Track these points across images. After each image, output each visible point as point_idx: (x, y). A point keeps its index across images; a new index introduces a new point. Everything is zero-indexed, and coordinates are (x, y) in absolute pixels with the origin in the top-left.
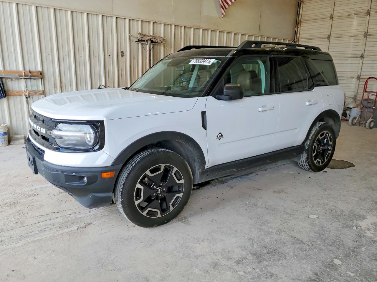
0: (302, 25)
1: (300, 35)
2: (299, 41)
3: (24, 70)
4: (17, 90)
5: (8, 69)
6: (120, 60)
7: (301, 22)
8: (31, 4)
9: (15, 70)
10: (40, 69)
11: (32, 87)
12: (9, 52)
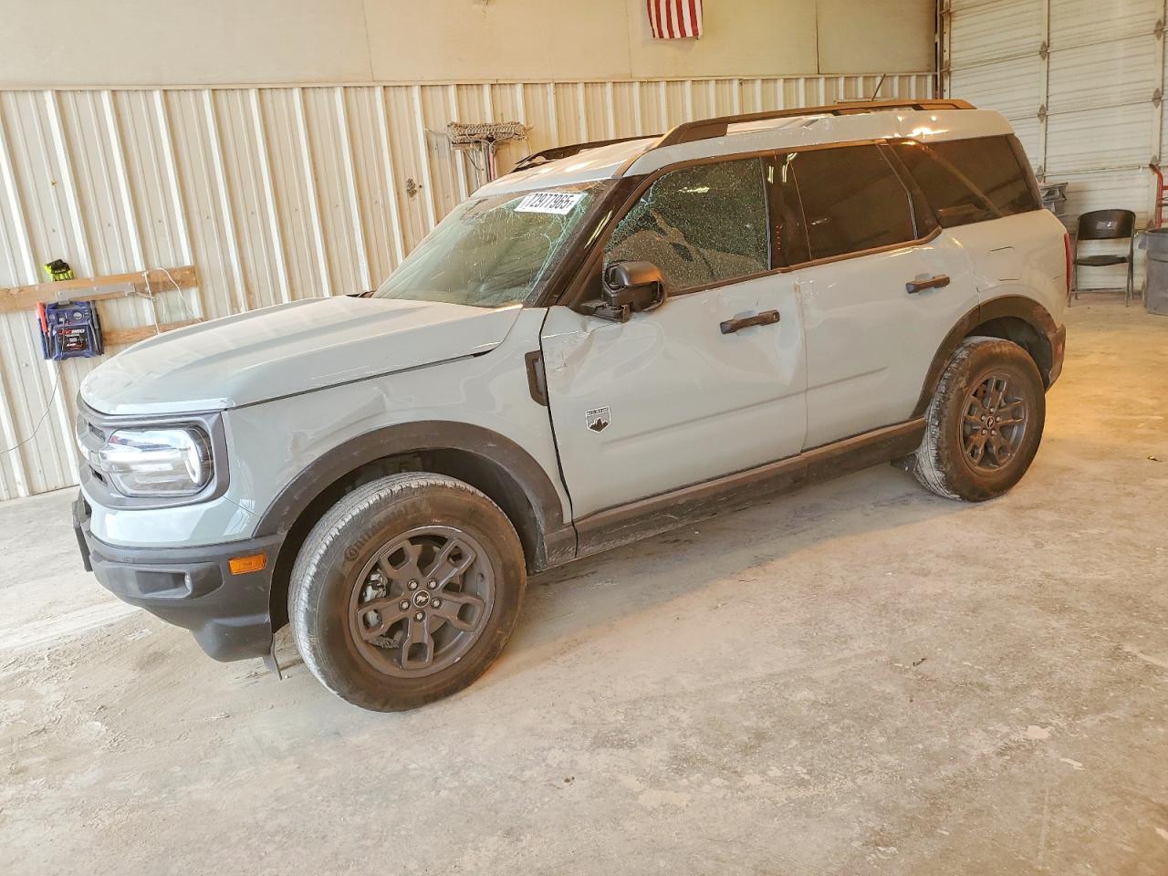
0: (954, 24)
1: (953, 56)
2: (949, 73)
3: (148, 268)
4: (135, 325)
5: (105, 271)
6: (406, 206)
7: (950, 14)
8: (150, 88)
9: (124, 271)
10: (188, 262)
11: (170, 312)
12: (105, 225)
